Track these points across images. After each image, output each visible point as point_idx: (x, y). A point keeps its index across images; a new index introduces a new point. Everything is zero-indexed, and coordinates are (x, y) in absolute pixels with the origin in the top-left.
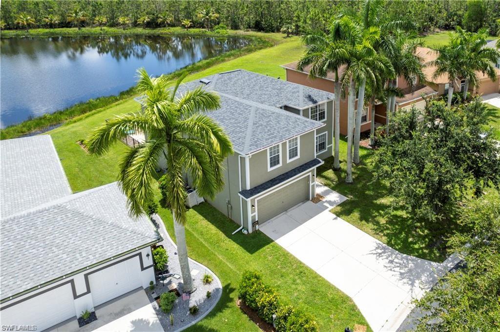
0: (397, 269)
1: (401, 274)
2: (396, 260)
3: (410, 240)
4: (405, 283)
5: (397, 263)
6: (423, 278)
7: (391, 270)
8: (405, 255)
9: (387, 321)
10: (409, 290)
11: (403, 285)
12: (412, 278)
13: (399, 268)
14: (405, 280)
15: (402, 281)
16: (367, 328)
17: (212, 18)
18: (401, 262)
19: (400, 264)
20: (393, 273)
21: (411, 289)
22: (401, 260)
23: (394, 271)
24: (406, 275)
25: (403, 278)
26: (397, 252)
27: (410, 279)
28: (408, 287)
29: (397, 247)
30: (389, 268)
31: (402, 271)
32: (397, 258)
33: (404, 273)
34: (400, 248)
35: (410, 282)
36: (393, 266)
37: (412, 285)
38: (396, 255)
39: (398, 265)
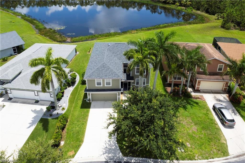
0: (107, 145)
1: (106, 147)
2: (111, 142)
3: (126, 139)
4: (103, 151)
5: (110, 143)
6: (110, 155)
7: (105, 144)
9: (81, 157)
10: (100, 154)
11: (101, 151)
12: (107, 151)
13: (108, 145)
14: (104, 150)
15: (103, 150)
16: (74, 154)
17: (188, 4)
18: (112, 144)
19: (111, 144)
20: (105, 145)
21: (101, 155)
22: (113, 143)
23: (106, 145)
24: (107, 149)
25: (105, 149)
26: (116, 139)
27: (106, 151)
28: (102, 153)
29: (118, 138)
30: (106, 143)
31: (108, 147)
32: (113, 141)
33: (107, 148)
34: (119, 139)
35: (104, 152)
36: (108, 143)
37: (104, 154)
38: (114, 140)
39: (110, 144)
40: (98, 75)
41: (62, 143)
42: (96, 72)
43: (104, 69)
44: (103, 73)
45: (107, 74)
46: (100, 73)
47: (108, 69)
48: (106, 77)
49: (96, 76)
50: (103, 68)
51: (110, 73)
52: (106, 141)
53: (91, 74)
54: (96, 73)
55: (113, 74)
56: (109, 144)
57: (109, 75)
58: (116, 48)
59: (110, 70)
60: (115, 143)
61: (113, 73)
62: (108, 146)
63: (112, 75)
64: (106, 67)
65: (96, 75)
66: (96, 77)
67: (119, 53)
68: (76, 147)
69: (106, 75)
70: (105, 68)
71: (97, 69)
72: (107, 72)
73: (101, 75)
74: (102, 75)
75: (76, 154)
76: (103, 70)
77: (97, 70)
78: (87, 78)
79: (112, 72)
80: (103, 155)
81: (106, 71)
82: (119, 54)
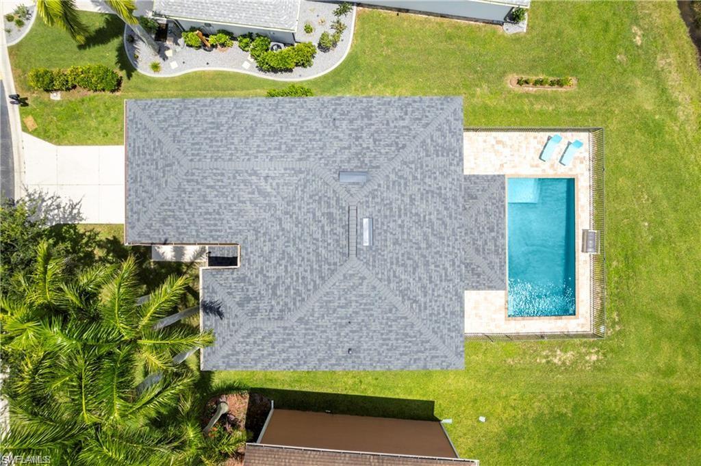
0: (49, 202)
1: (43, 201)
2: (56, 211)
4: (35, 192)
5: (54, 209)
7: (52, 197)
8: (54, 224)
9: (23, 148)
10: (29, 188)
12: (34, 203)
14: (37, 196)
15: (38, 192)
16: (29, 130)
18: (51, 214)
19: (51, 211)
20: (49, 196)
21: (27, 190)
22: (53, 216)
23: (50, 199)
24: (40, 202)
25: (40, 197)
26: (62, 223)
27: (34, 200)
28: (31, 191)
29: (65, 228)
30: (55, 198)
31: (44, 204)
32: (58, 215)
33: (42, 203)
34: (62, 228)
35: (32, 197)
36: (54, 203)
37: (29, 195)
38: (60, 218)
39: (51, 208)
40: (139, 147)
41: (56, 97)
42: (148, 140)
43: (157, 169)
44: (145, 167)
45: (141, 181)
46: (145, 154)
47: (159, 185)
48: (132, 179)
49: (134, 143)
50: (160, 165)
51: (144, 195)
52: (59, 197)
53: (141, 124)
54: (145, 139)
55: (140, 207)
56: (50, 206)
57: (136, 191)
58: (318, 214)
59: (155, 191)
60: (54, 219)
61: (143, 205)
62: (47, 204)
63: (138, 203)
64: (164, 176)
65: (138, 141)
66: (132, 145)
67: (287, 226)
68: (46, 131)
69: (139, 180)
70: (164, 172)
71: (160, 141)
72: (148, 182)
73: (139, 162)
74: (138, 165)
75: (30, 133)
76: (157, 164)
77: (154, 144)
78: (130, 110)
79: (147, 201)
80: (26, 194)
81: (152, 178)
82: (283, 230)
